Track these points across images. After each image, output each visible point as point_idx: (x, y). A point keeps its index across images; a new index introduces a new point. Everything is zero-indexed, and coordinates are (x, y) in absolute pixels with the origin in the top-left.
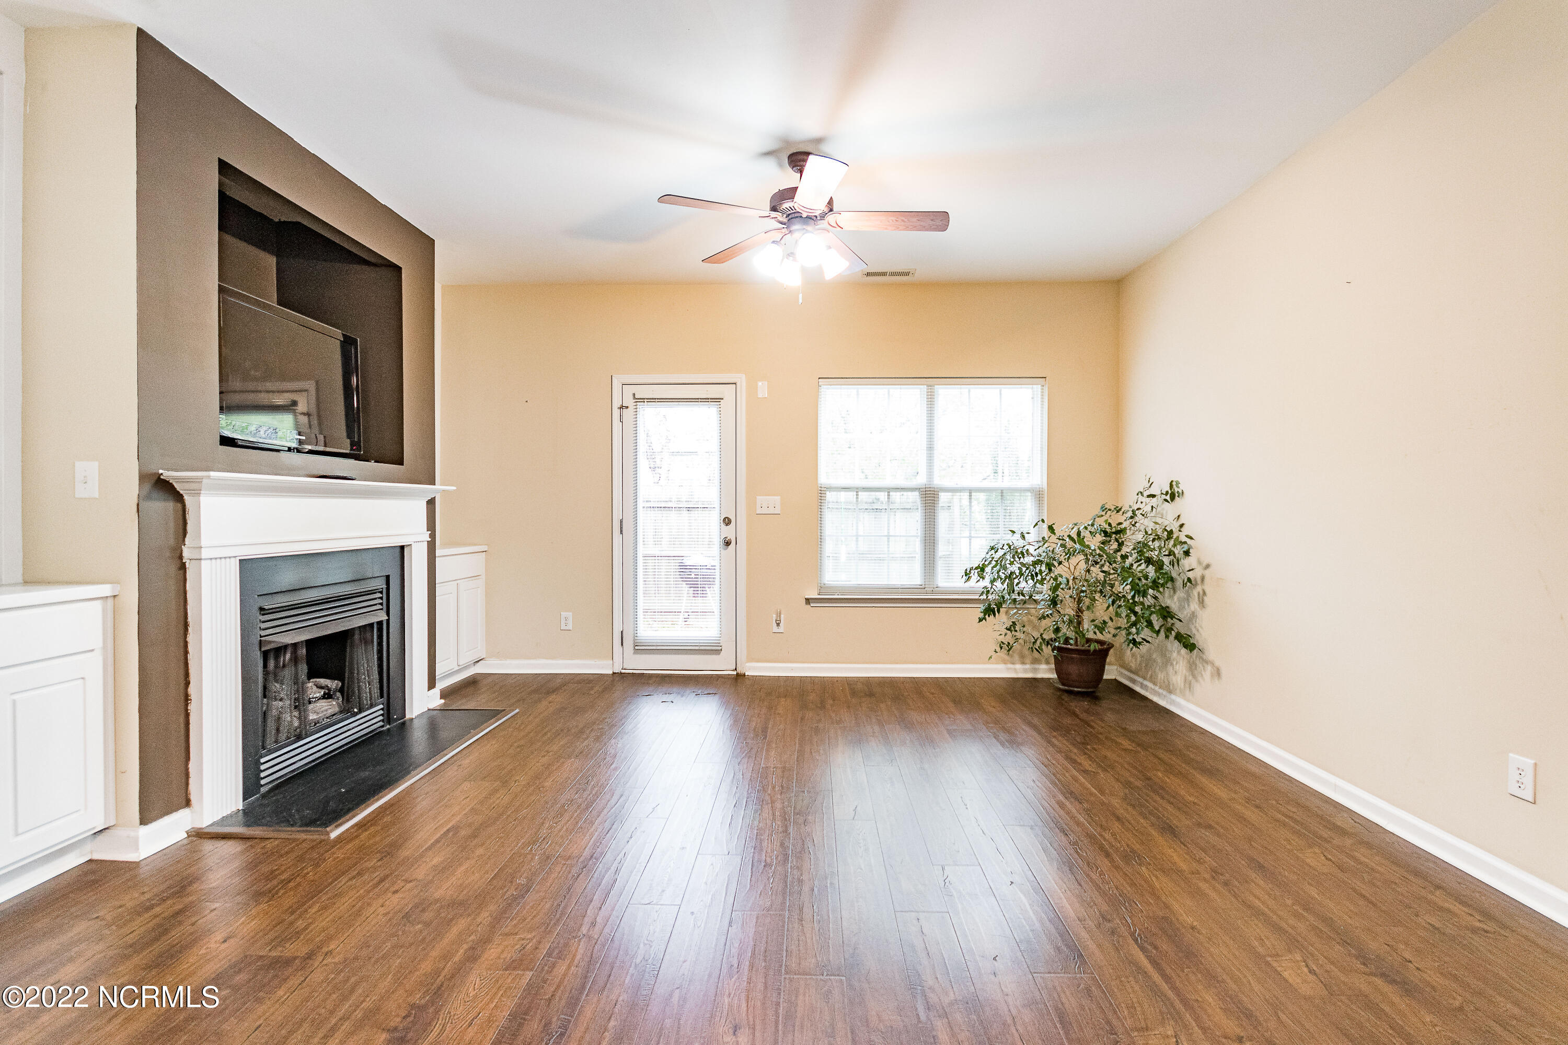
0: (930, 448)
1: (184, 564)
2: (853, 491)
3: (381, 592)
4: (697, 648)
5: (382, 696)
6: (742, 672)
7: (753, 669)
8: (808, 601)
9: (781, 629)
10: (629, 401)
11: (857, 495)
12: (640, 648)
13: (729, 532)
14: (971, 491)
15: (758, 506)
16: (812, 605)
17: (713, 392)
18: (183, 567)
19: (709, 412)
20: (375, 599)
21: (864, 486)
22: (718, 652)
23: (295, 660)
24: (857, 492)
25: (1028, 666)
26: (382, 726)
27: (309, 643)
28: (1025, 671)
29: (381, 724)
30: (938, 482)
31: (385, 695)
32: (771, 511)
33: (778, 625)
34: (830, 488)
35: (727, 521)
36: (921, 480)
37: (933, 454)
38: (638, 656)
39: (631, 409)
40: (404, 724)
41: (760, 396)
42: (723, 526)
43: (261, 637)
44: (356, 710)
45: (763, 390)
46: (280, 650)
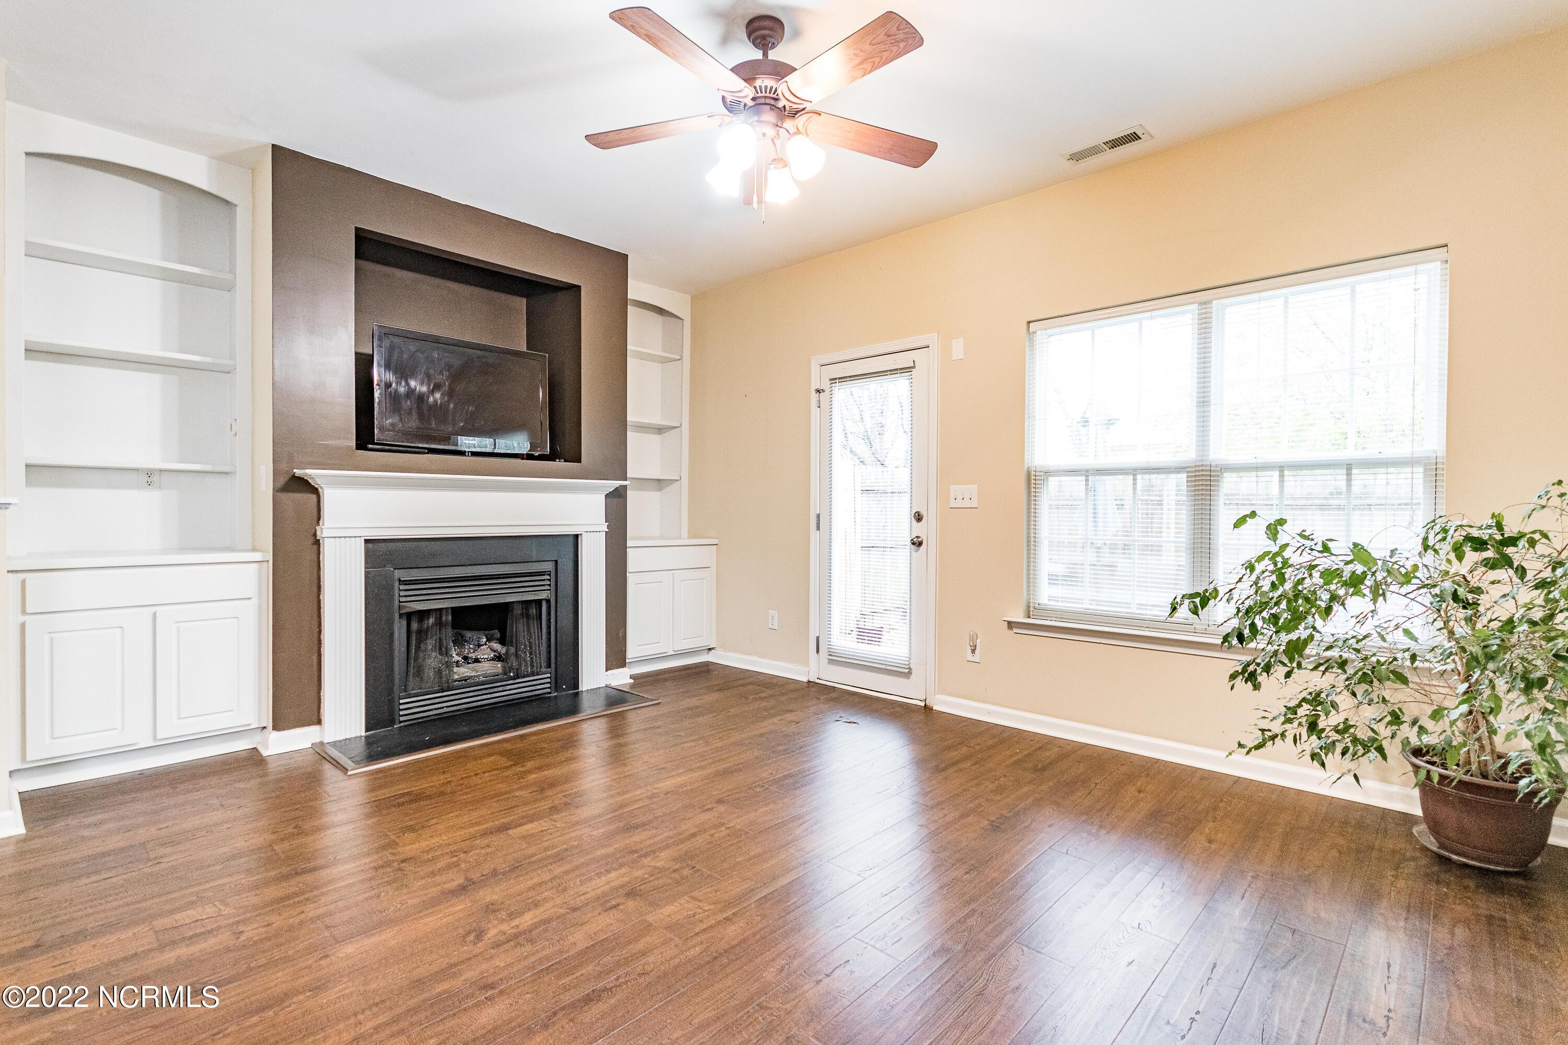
0: (1203, 402)
1: (319, 540)
2: (1081, 475)
3: (550, 575)
4: (883, 667)
5: (549, 666)
6: (931, 705)
7: (943, 704)
8: (1010, 625)
9: (977, 658)
10: (825, 385)
11: (1087, 480)
12: (836, 660)
13: (919, 530)
14: (1281, 468)
15: (952, 497)
16: (1015, 630)
17: (903, 360)
18: (317, 543)
19: (901, 384)
20: (544, 580)
21: (1098, 467)
22: (908, 674)
23: (440, 624)
24: (1087, 476)
25: (1395, 789)
26: (550, 693)
27: (455, 611)
28: (1389, 796)
29: (549, 690)
30: (1218, 454)
31: (553, 665)
32: (967, 504)
33: (973, 651)
34: (1048, 473)
35: (919, 517)
36: (1188, 455)
37: (1209, 411)
38: (831, 667)
39: (827, 392)
40: (578, 693)
41: (954, 357)
42: (914, 521)
43: (400, 602)
44: (512, 674)
45: (958, 349)
46: (423, 615)
